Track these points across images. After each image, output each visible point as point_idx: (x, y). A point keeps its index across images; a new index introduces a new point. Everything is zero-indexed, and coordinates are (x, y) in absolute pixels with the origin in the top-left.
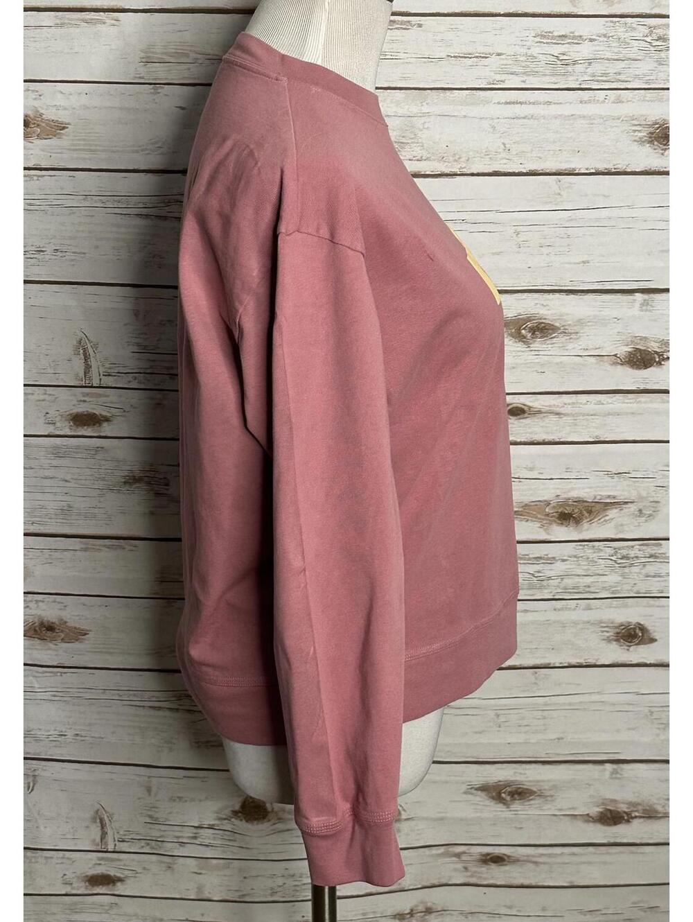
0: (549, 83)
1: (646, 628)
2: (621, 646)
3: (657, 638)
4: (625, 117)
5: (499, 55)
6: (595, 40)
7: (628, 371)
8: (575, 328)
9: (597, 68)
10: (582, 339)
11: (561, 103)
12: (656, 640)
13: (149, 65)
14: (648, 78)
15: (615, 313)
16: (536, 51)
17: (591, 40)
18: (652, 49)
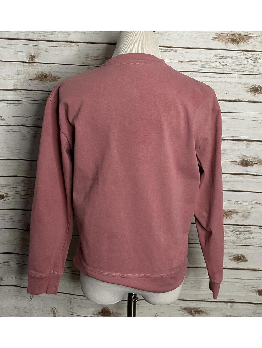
0: (217, 71)
1: (244, 257)
2: (235, 262)
3: (248, 260)
4: (242, 83)
5: (201, 61)
6: (233, 58)
7: (241, 167)
8: (223, 152)
9: (234, 67)
10: (226, 155)
11: (221, 78)
12: (247, 261)
13: (87, 60)
14: (250, 71)
15: (237, 148)
16: (213, 60)
17: (232, 58)
18: (252, 62)
